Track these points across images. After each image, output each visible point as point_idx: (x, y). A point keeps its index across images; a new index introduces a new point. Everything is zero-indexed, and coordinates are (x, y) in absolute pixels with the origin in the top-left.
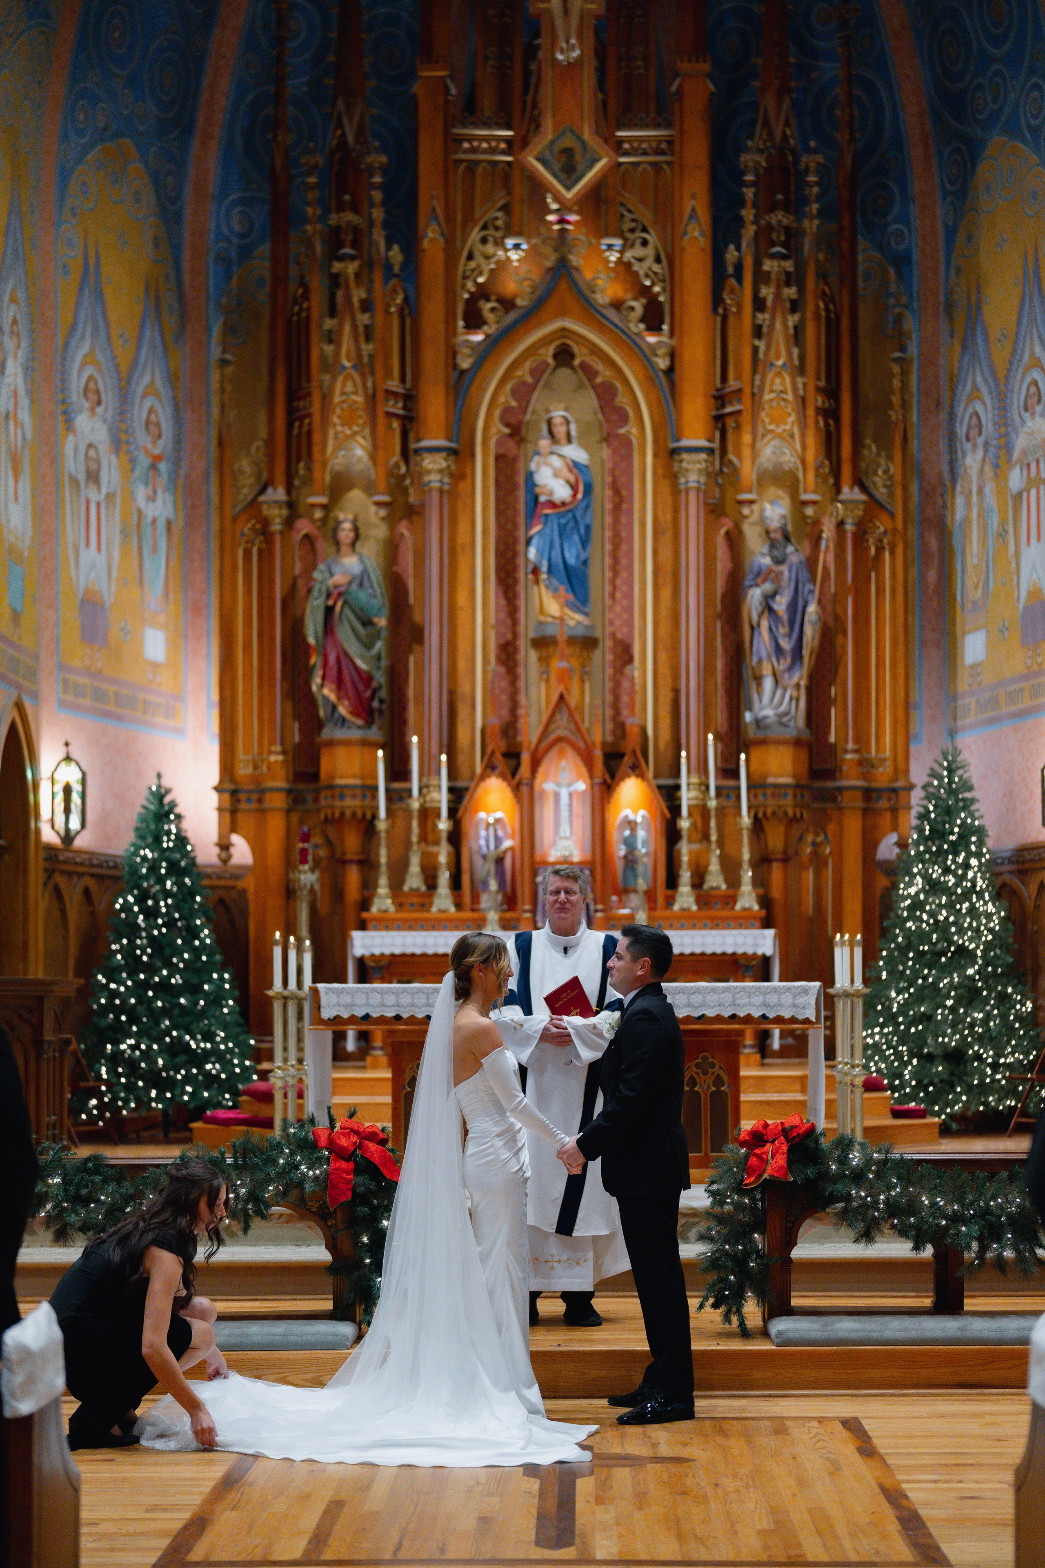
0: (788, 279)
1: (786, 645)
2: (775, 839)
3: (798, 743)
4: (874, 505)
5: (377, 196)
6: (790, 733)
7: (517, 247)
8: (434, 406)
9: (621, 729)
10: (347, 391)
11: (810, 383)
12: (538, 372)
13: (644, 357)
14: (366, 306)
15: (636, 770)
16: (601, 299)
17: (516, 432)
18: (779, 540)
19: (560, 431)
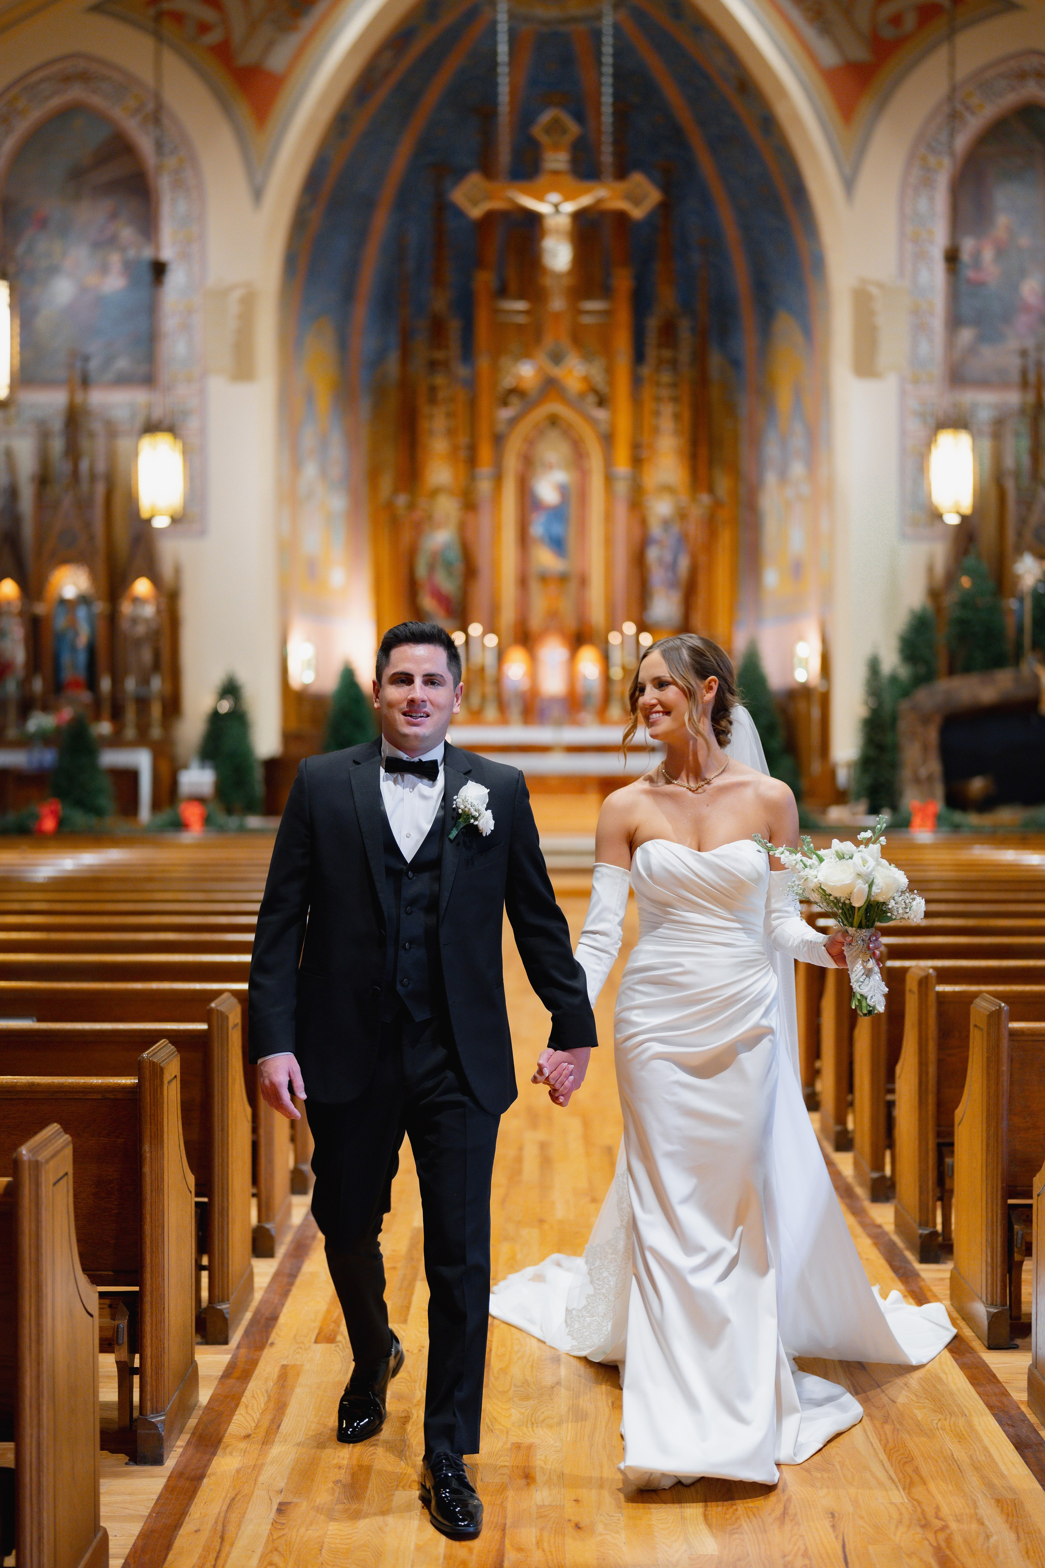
0: (673, 385)
1: (670, 578)
5: (456, 342)
6: (672, 625)
7: (528, 367)
8: (485, 452)
9: (582, 621)
10: (438, 445)
11: (683, 441)
12: (541, 433)
13: (595, 424)
14: (449, 400)
15: (591, 644)
16: (573, 395)
17: (528, 461)
18: (666, 524)
19: (552, 464)
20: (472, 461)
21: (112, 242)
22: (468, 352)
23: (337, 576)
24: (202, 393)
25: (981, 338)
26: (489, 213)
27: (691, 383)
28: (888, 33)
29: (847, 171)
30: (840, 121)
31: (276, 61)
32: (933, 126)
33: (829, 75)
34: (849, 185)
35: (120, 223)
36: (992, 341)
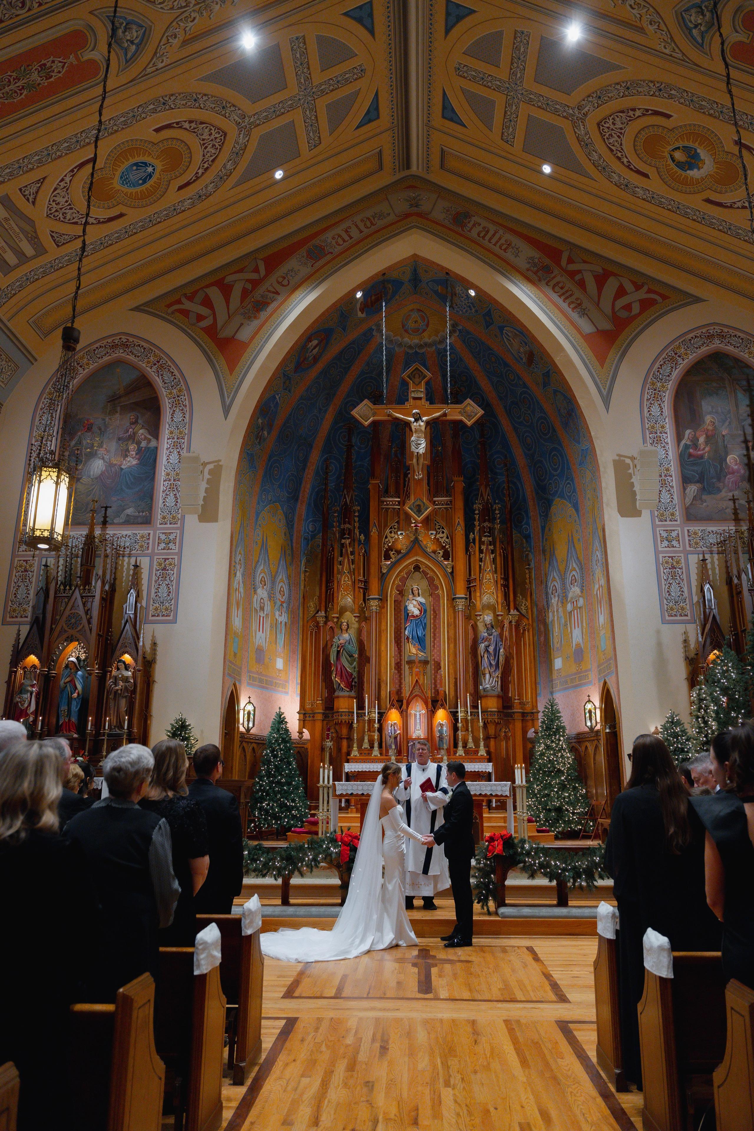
0: (490, 543)
1: (493, 663)
2: (491, 730)
4: (522, 616)
5: (357, 519)
6: (495, 693)
7: (402, 534)
8: (374, 584)
9: (437, 692)
10: (345, 580)
11: (499, 576)
12: (409, 574)
13: (443, 568)
14: (352, 553)
15: (443, 706)
16: (429, 550)
17: (401, 593)
18: (490, 627)
19: (416, 592)
20: (366, 590)
21: (132, 438)
23: (279, 663)
25: (703, 490)
26: (375, 423)
27: (502, 542)
28: (623, 314)
29: (605, 393)
30: (597, 363)
31: (244, 335)
32: (657, 365)
33: (587, 338)
34: (607, 400)
35: (139, 426)
36: (710, 493)
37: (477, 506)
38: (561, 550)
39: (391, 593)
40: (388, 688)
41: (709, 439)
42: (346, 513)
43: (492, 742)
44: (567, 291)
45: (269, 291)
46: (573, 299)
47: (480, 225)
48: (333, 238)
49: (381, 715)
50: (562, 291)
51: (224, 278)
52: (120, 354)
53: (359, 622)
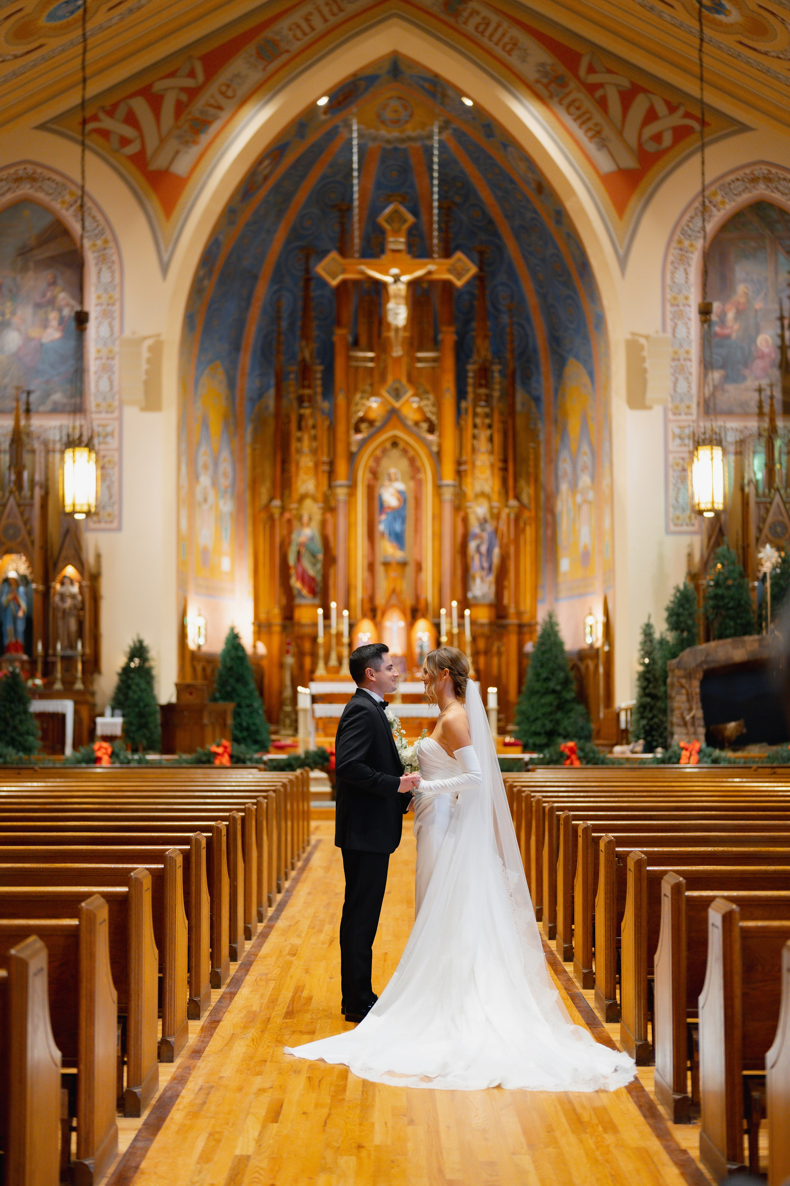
0: (487, 416)
1: (486, 565)
2: (481, 644)
3: (491, 606)
4: (522, 507)
5: (319, 382)
6: (487, 601)
7: (375, 402)
8: (342, 467)
9: (417, 598)
10: (306, 462)
11: (495, 459)
12: (384, 451)
13: (427, 445)
14: (314, 427)
15: (424, 616)
16: (410, 423)
17: (375, 474)
18: (483, 522)
19: (393, 477)
20: (331, 474)
21: (52, 302)
22: (328, 391)
23: (226, 564)
24: (120, 419)
25: (726, 379)
26: (344, 282)
27: (502, 414)
28: (651, 147)
29: (621, 252)
30: (615, 214)
31: (181, 167)
32: (687, 217)
33: (606, 179)
34: (623, 262)
35: (57, 289)
36: (735, 381)
37: (472, 368)
38: (574, 425)
39: (362, 476)
40: (359, 595)
41: (739, 313)
42: (305, 372)
43: (482, 660)
44: (585, 113)
45: (211, 105)
46: (590, 124)
47: (478, 13)
48: (290, 29)
49: (351, 626)
50: (578, 113)
51: (150, 86)
52: (25, 190)
53: (324, 514)
